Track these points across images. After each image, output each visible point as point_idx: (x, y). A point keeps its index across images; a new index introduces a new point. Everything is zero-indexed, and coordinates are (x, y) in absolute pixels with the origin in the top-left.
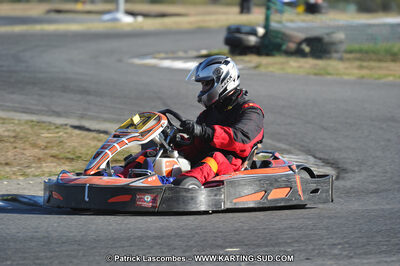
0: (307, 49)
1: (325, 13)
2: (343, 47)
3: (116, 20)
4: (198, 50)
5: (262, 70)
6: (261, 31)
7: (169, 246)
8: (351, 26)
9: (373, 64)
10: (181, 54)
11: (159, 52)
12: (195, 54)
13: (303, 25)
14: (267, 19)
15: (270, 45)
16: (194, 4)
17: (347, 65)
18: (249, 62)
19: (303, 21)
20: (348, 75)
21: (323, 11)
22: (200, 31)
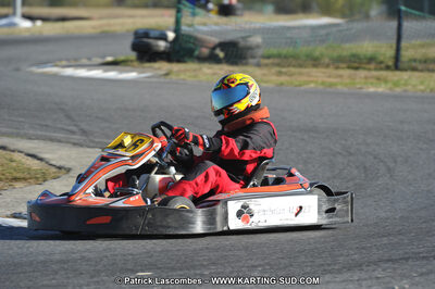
0: (221, 55)
1: (242, 15)
2: (260, 52)
3: (13, 25)
4: (104, 57)
5: (173, 77)
6: (171, 35)
7: (75, 271)
8: (269, 29)
9: (293, 70)
10: (85, 61)
11: (61, 60)
12: (100, 61)
13: (216, 28)
14: (178, 22)
15: (181, 50)
16: (98, 6)
17: (265, 71)
18: (159, 69)
19: (216, 24)
20: (266, 82)
21: (239, 12)
22: (105, 36)
